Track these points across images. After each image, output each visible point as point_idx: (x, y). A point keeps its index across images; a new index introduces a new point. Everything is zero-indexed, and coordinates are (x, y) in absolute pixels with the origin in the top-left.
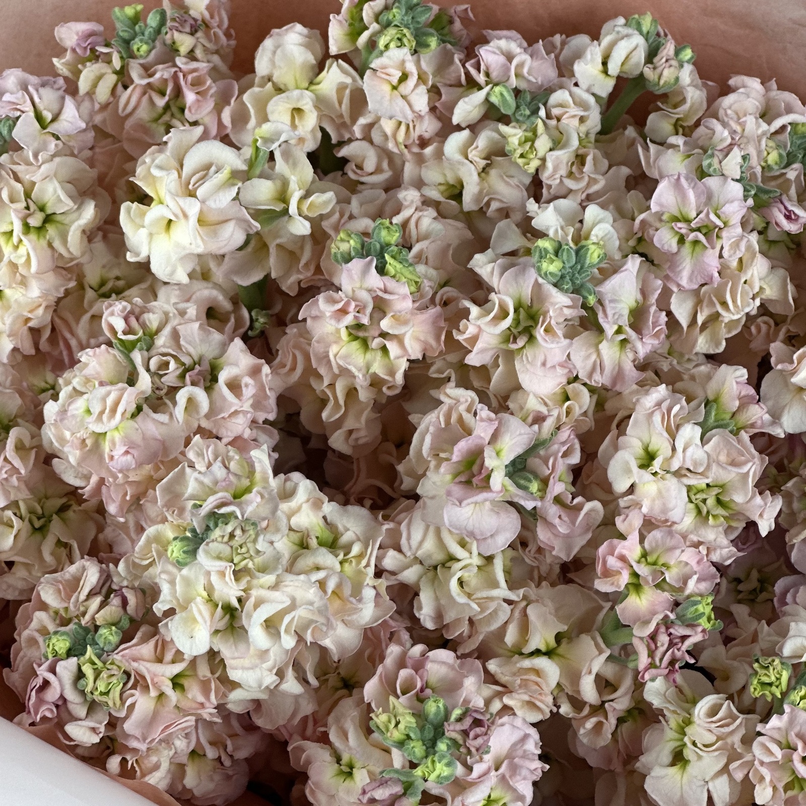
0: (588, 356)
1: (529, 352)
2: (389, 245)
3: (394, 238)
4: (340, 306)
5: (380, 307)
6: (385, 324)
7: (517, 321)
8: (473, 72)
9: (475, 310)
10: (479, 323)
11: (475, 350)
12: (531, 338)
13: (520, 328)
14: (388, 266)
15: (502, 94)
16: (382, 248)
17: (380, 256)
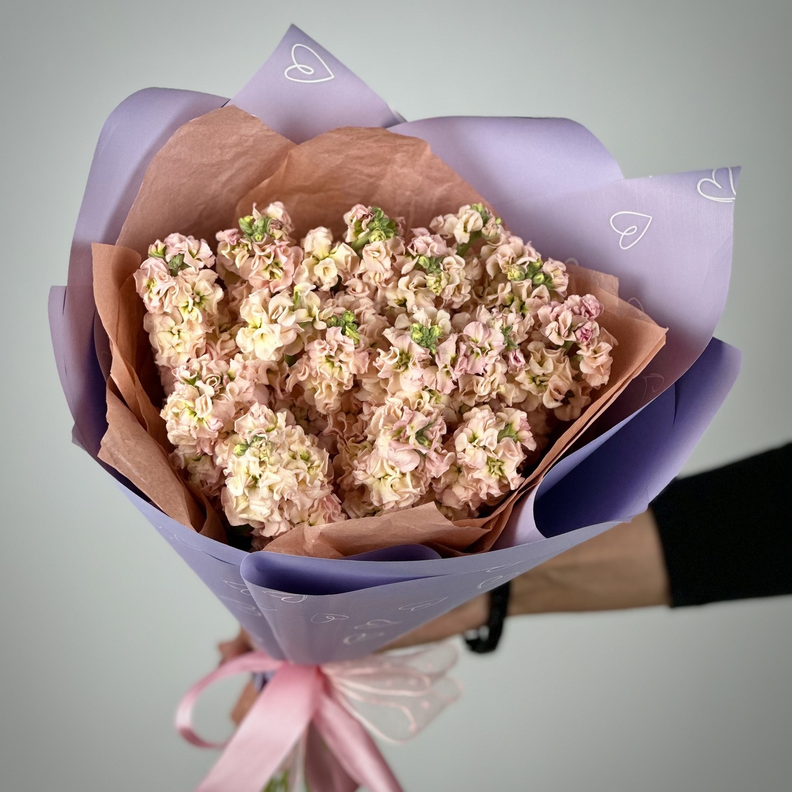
0: (432, 376)
1: (406, 373)
2: (349, 322)
3: (351, 319)
4: (322, 347)
5: (340, 348)
6: (342, 357)
7: (401, 360)
8: (410, 250)
9: (382, 353)
10: (384, 359)
11: (382, 371)
12: (407, 367)
13: (403, 362)
14: (347, 331)
15: (424, 261)
16: (346, 323)
17: (344, 326)
